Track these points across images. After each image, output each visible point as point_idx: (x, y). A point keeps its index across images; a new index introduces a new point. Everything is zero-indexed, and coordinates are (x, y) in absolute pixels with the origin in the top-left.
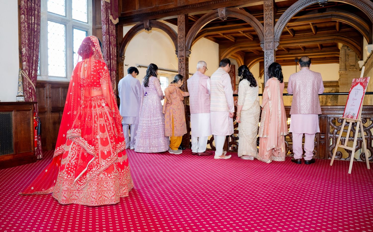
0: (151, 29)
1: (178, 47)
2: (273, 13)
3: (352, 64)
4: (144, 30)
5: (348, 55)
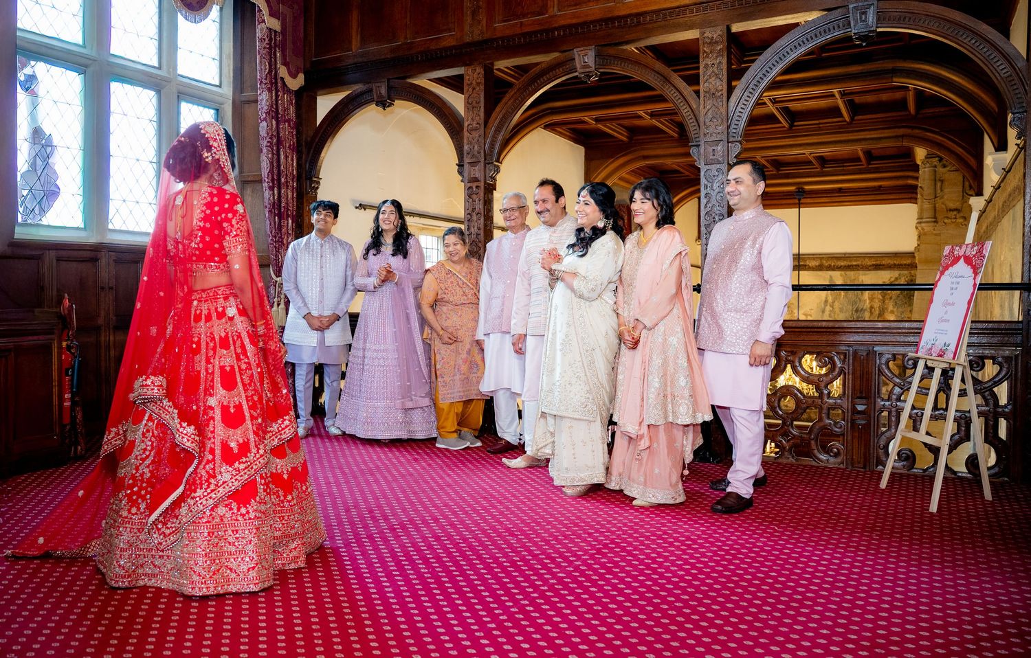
0: (391, 105)
1: (465, 154)
2: (725, 61)
3: (951, 205)
4: (374, 106)
5: (942, 181)
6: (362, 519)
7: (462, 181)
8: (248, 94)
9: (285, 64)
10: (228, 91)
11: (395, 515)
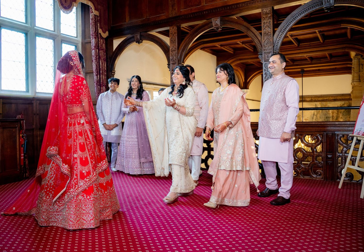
0: (141, 42)
1: (170, 60)
2: (271, 21)
4: (135, 43)
5: (362, 65)
6: (134, 201)
7: (169, 71)
8: (87, 40)
9: (101, 28)
10: (80, 39)
11: (146, 199)
